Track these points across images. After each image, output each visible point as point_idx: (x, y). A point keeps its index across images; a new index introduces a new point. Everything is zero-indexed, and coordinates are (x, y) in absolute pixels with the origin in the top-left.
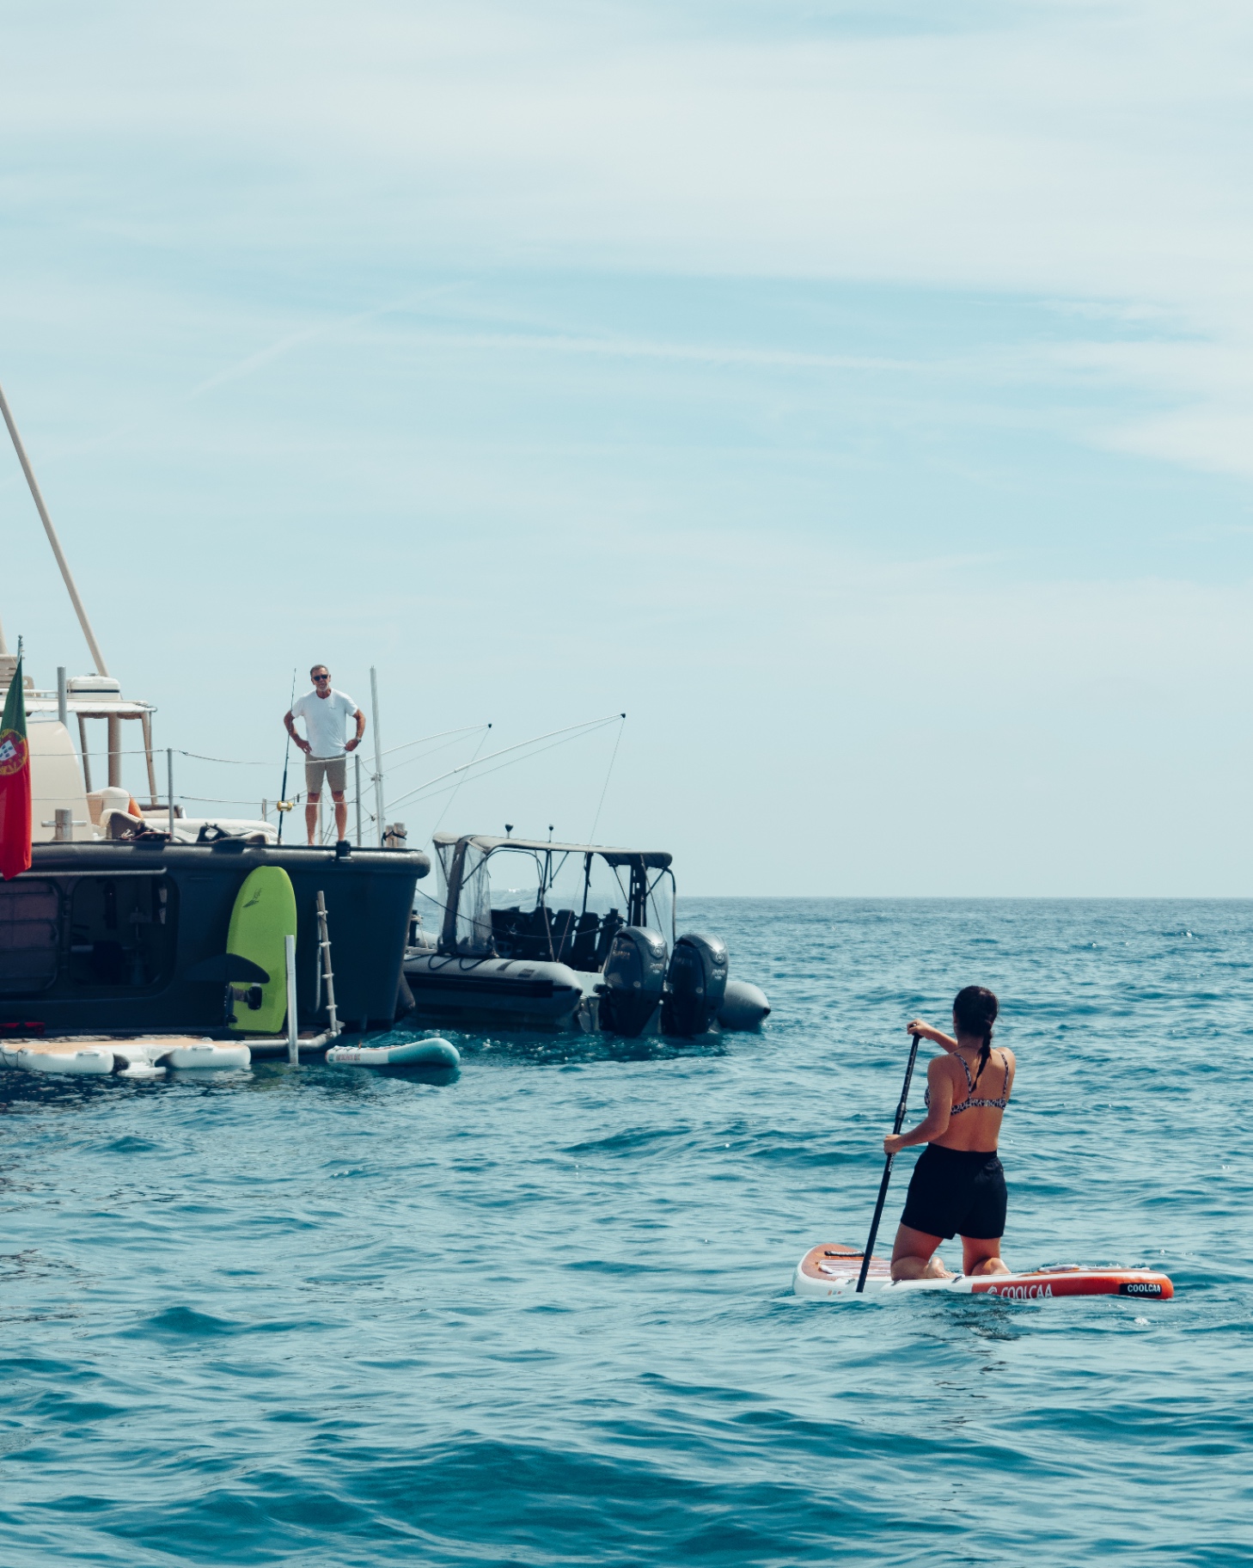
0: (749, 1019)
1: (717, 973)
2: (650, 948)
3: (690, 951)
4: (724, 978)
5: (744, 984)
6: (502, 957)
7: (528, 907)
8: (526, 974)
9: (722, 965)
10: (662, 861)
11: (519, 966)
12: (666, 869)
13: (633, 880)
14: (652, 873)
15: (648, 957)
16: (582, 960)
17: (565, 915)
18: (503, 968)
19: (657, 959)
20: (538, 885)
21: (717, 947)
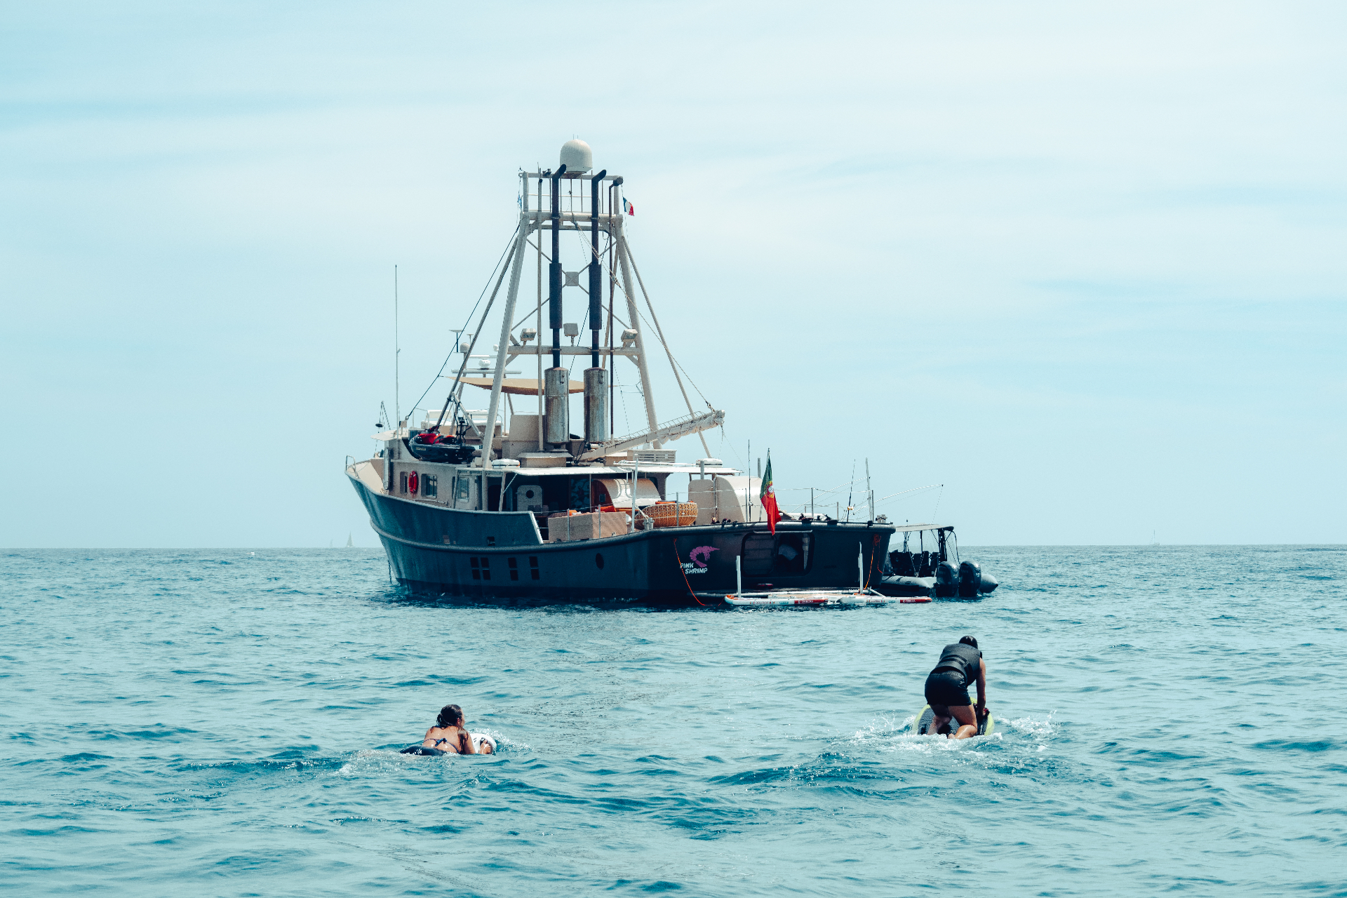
0: (990, 587)
1: (978, 574)
2: (953, 569)
3: (967, 569)
4: (980, 576)
5: (987, 575)
6: (897, 574)
7: (901, 550)
8: (908, 583)
9: (979, 571)
10: (951, 529)
11: (905, 579)
12: (952, 531)
13: (940, 535)
14: (947, 533)
15: (952, 572)
16: (925, 573)
17: (917, 556)
18: (899, 580)
19: (956, 573)
20: (904, 540)
21: (976, 565)
